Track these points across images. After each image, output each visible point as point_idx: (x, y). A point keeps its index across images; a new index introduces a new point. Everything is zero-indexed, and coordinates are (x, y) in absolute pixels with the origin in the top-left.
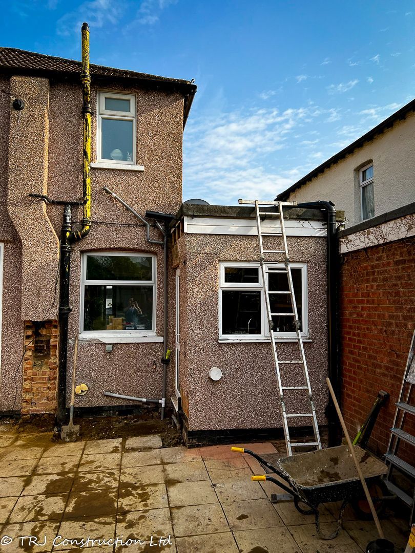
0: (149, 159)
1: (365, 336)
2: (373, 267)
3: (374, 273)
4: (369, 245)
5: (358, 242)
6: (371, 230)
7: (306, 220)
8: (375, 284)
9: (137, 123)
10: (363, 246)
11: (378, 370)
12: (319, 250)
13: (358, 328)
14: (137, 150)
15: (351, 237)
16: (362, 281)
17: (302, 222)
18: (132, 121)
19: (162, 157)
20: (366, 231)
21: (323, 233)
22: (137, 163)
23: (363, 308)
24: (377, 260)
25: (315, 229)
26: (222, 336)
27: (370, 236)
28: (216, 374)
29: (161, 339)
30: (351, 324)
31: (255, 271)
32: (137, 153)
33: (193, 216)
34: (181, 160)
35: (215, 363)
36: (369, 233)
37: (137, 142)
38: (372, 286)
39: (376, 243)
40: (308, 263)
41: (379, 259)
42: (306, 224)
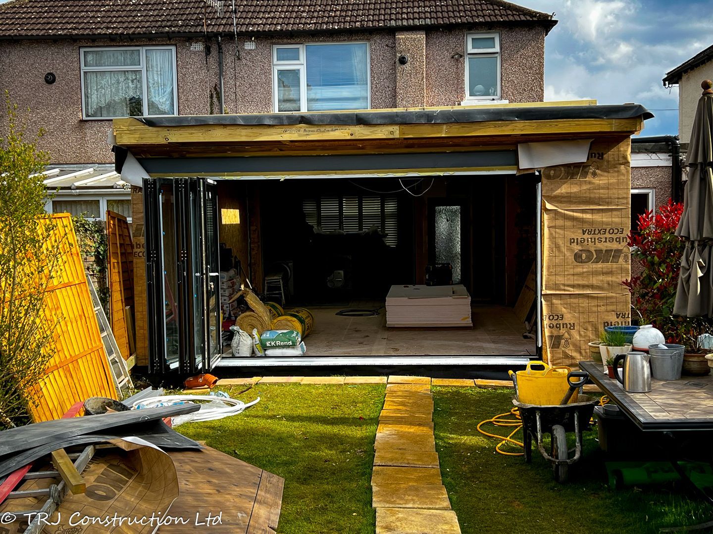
0: (513, 93)
7: (654, 153)
9: (501, 60)
12: (666, 177)
14: (501, 85)
17: (650, 155)
18: (497, 57)
19: (525, 90)
21: (667, 163)
22: (502, 98)
25: (662, 160)
32: (502, 88)
34: (542, 90)
37: (501, 78)
40: (655, 188)
42: (654, 156)
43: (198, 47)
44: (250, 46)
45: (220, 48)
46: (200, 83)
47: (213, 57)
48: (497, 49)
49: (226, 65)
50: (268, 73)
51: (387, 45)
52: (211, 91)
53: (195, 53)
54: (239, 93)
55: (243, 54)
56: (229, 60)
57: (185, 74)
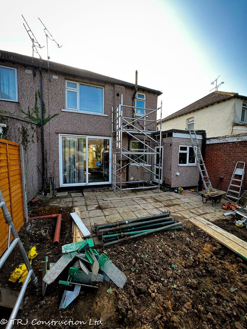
1: (214, 164)
2: (220, 148)
3: (220, 149)
8: (220, 152)
9: (146, 103)
10: (217, 142)
12: (200, 143)
13: (211, 162)
15: (211, 140)
16: (215, 151)
18: (144, 102)
21: (201, 138)
23: (214, 158)
26: (179, 165)
28: (178, 174)
29: (151, 166)
30: (208, 161)
31: (186, 147)
33: (175, 133)
35: (177, 171)
38: (219, 153)
41: (223, 146)
43: (30, 72)
44: (55, 77)
45: (41, 74)
46: (30, 88)
47: (37, 78)
48: (145, 99)
49: (44, 83)
50: (63, 90)
51: (111, 89)
52: (36, 93)
53: (28, 74)
54: (50, 97)
55: (51, 80)
56: (45, 81)
57: (22, 83)
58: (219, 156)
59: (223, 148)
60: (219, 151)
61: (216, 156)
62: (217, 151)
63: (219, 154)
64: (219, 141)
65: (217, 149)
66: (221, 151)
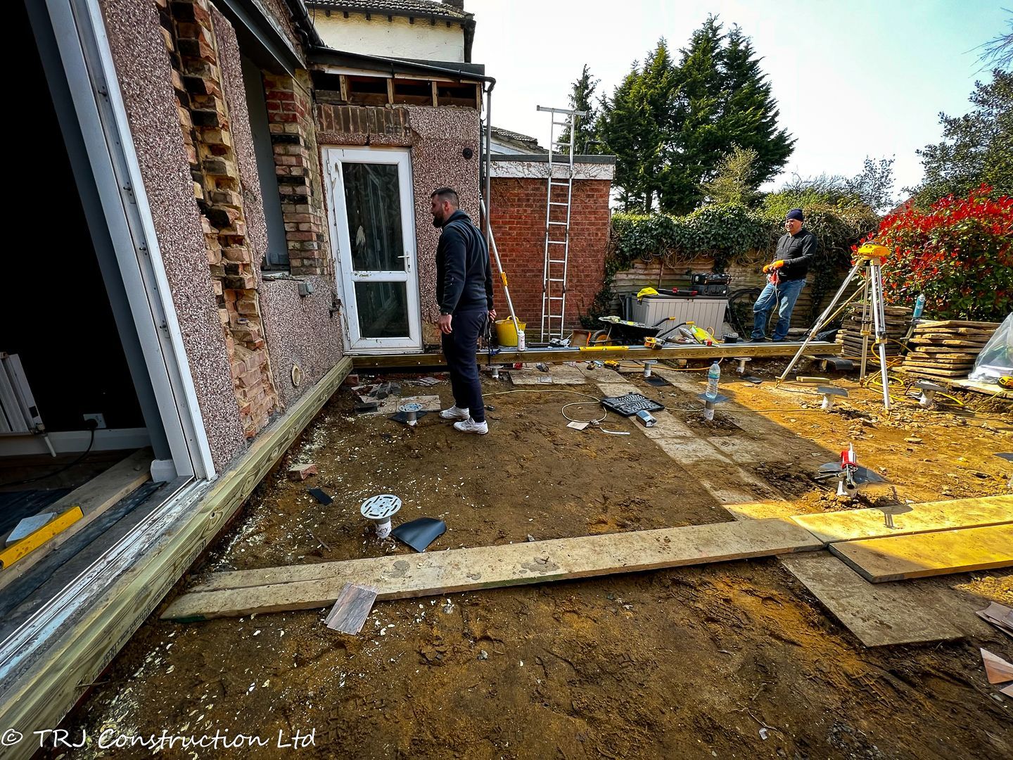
1: (512, 250)
2: (527, 195)
3: (528, 200)
4: (529, 176)
5: (514, 170)
6: (533, 164)
8: (529, 210)
10: (521, 175)
11: (528, 274)
15: (501, 164)
16: (512, 205)
20: (526, 163)
24: (533, 190)
27: (530, 169)
36: (529, 166)
38: (525, 211)
39: (540, 176)
41: (537, 189)
58: (526, 223)
59: (535, 195)
60: (526, 206)
61: (518, 223)
62: (519, 206)
63: (526, 216)
64: (526, 172)
65: (519, 200)
66: (531, 206)
